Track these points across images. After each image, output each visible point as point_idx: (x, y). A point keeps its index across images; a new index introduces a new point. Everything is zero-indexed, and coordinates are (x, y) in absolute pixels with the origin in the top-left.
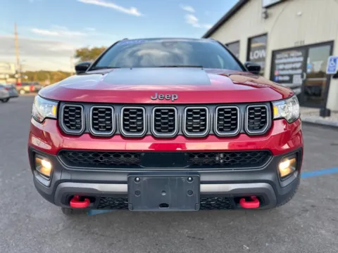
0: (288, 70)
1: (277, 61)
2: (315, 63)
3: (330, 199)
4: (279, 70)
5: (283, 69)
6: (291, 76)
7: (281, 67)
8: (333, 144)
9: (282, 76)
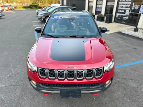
0: (124, 7)
1: (120, 3)
2: (136, 5)
3: (125, 79)
4: (120, 7)
5: (122, 7)
6: (125, 10)
7: (121, 6)
8: (134, 49)
9: (121, 10)
